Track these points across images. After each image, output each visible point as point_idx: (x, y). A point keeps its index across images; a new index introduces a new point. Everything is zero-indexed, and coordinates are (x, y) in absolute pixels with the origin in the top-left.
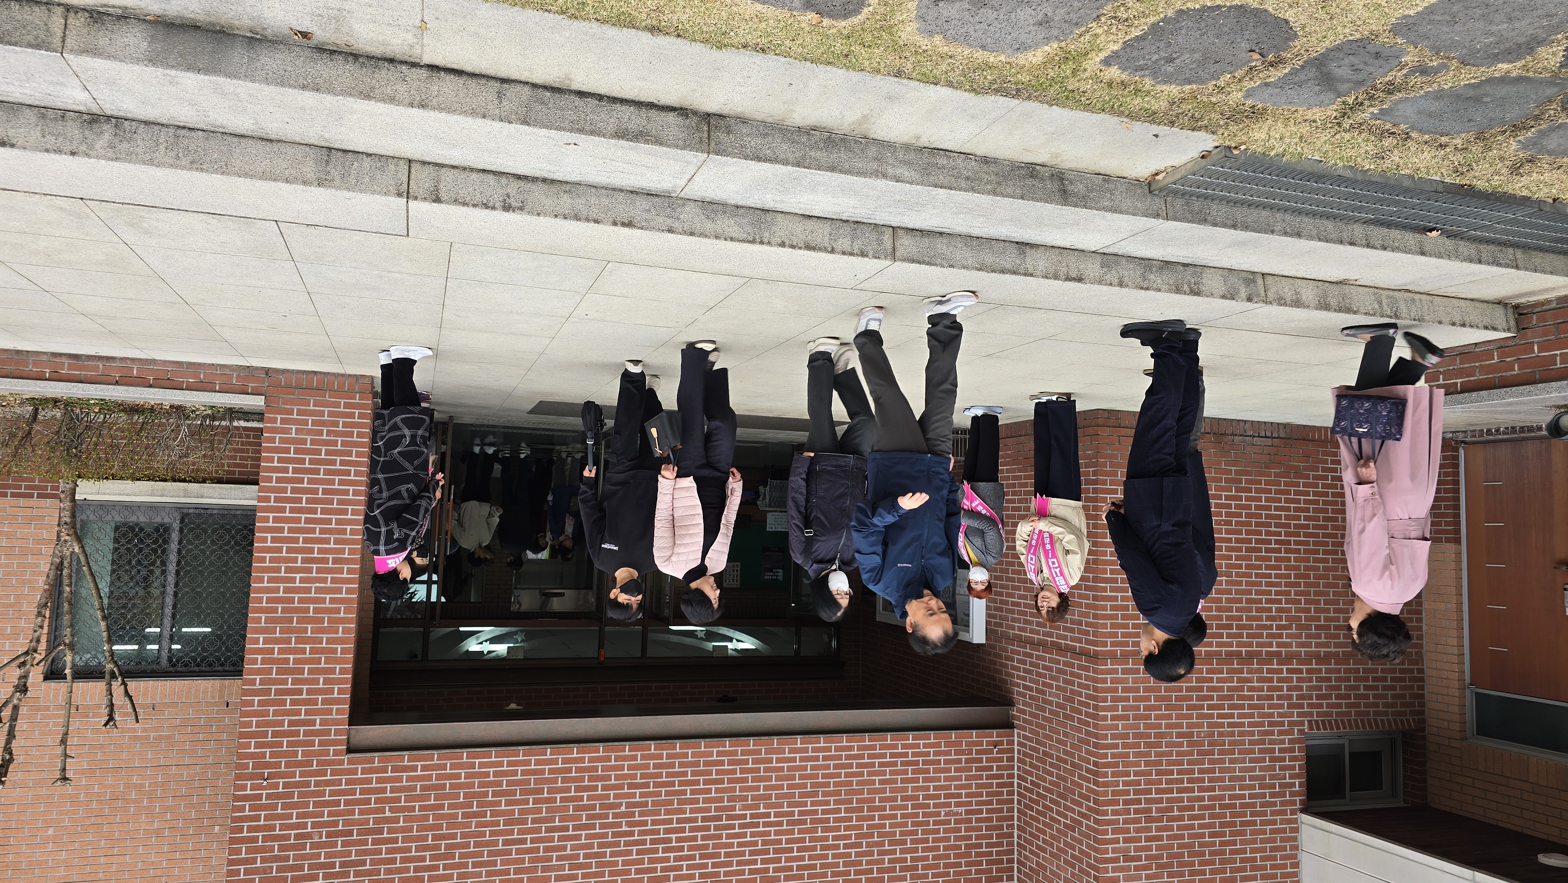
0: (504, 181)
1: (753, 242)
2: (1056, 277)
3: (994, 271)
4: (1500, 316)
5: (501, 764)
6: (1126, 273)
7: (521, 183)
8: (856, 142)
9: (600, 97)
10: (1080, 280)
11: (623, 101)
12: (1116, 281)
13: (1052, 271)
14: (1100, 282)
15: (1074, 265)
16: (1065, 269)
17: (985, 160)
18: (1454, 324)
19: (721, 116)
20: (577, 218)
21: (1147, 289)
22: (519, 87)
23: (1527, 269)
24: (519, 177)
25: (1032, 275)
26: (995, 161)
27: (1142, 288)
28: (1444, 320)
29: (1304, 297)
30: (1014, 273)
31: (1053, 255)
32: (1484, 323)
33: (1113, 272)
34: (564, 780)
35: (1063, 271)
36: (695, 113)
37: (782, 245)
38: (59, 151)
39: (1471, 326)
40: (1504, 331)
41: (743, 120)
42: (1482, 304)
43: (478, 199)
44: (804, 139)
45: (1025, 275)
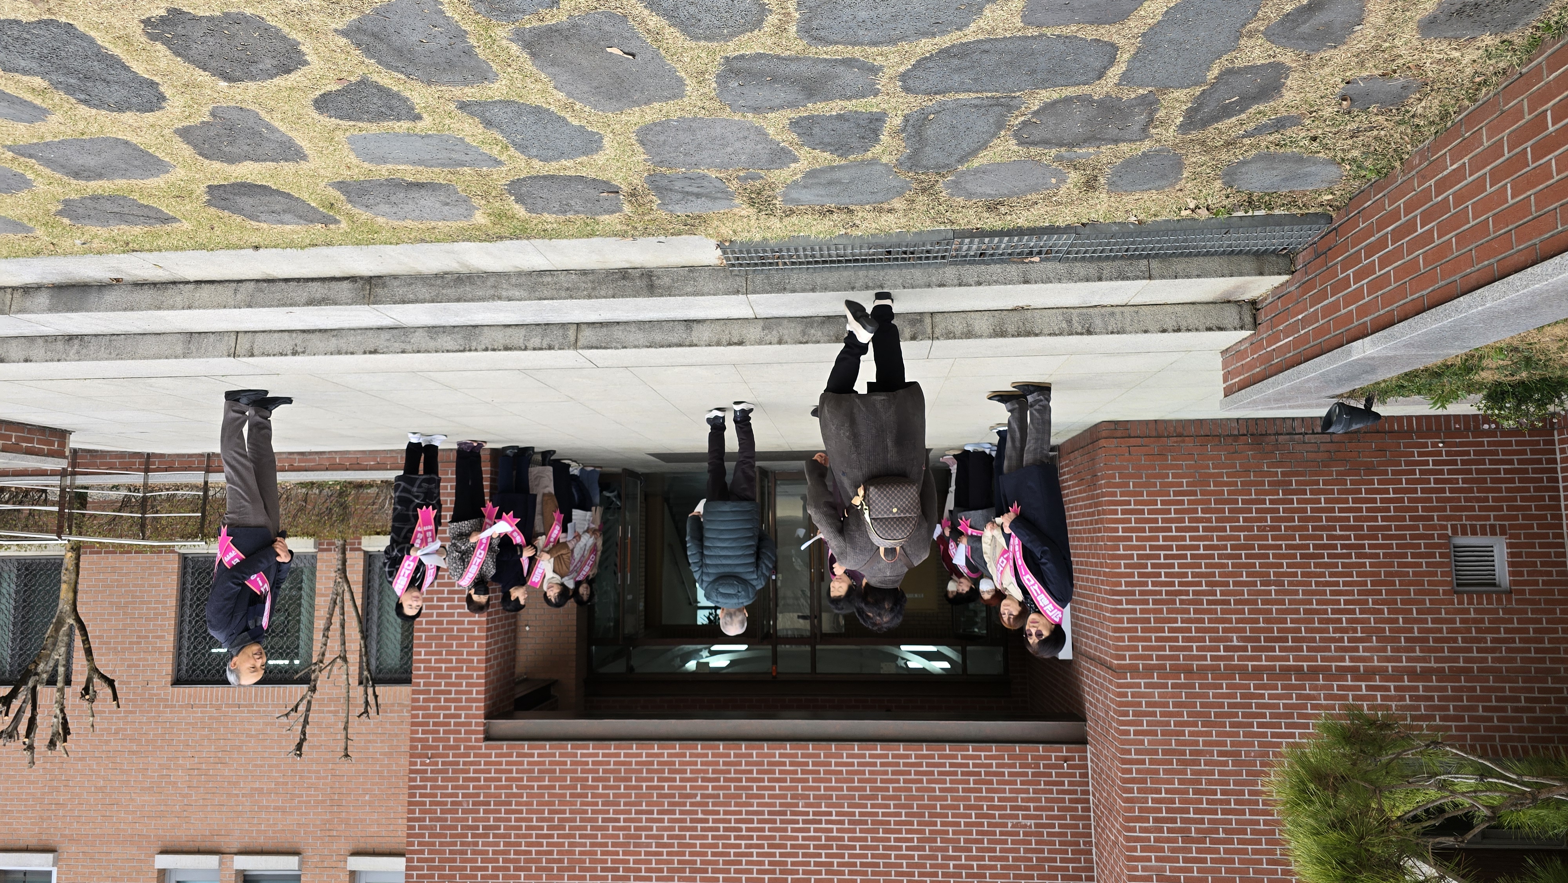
0: (294, 335)
1: (464, 351)
2: (718, 344)
3: (662, 346)
4: (1231, 315)
5: (597, 755)
6: (786, 332)
7: (305, 335)
8: (478, 277)
9: (298, 280)
10: (741, 343)
11: (313, 280)
12: (776, 340)
13: (715, 340)
14: (760, 342)
15: (736, 333)
16: (727, 337)
17: (584, 273)
18: (1164, 331)
19: (380, 277)
20: (339, 353)
21: (807, 343)
22: (248, 284)
23: (1163, 277)
24: (304, 331)
25: (696, 345)
26: (593, 272)
27: (801, 343)
28: (1150, 328)
29: (977, 328)
30: (680, 345)
31: (718, 327)
32: (1208, 324)
33: (774, 332)
34: (648, 771)
35: (725, 338)
36: (361, 278)
37: (486, 349)
38: (52, 360)
39: (1188, 330)
40: (1235, 329)
41: (395, 277)
42: (1206, 306)
43: (276, 351)
44: (439, 282)
45: (690, 346)
